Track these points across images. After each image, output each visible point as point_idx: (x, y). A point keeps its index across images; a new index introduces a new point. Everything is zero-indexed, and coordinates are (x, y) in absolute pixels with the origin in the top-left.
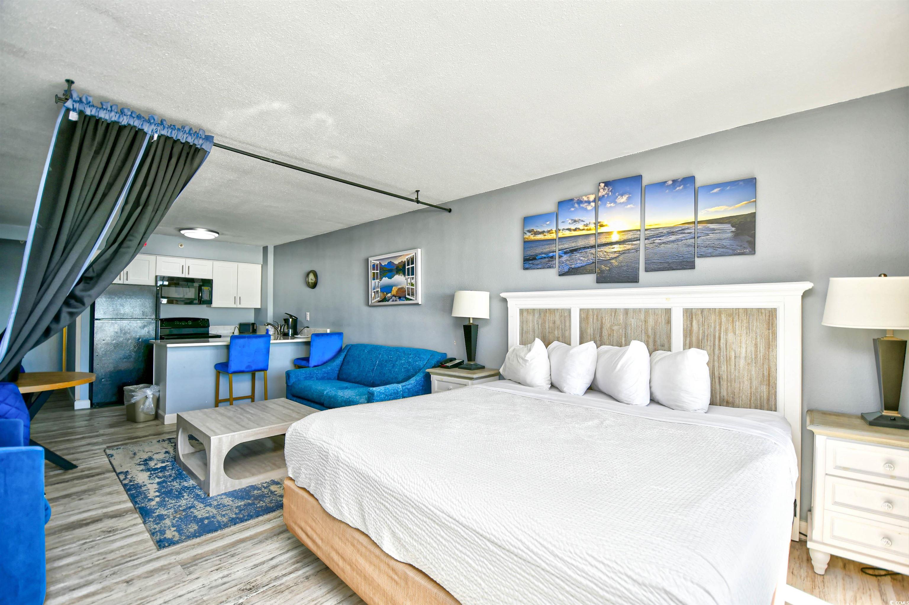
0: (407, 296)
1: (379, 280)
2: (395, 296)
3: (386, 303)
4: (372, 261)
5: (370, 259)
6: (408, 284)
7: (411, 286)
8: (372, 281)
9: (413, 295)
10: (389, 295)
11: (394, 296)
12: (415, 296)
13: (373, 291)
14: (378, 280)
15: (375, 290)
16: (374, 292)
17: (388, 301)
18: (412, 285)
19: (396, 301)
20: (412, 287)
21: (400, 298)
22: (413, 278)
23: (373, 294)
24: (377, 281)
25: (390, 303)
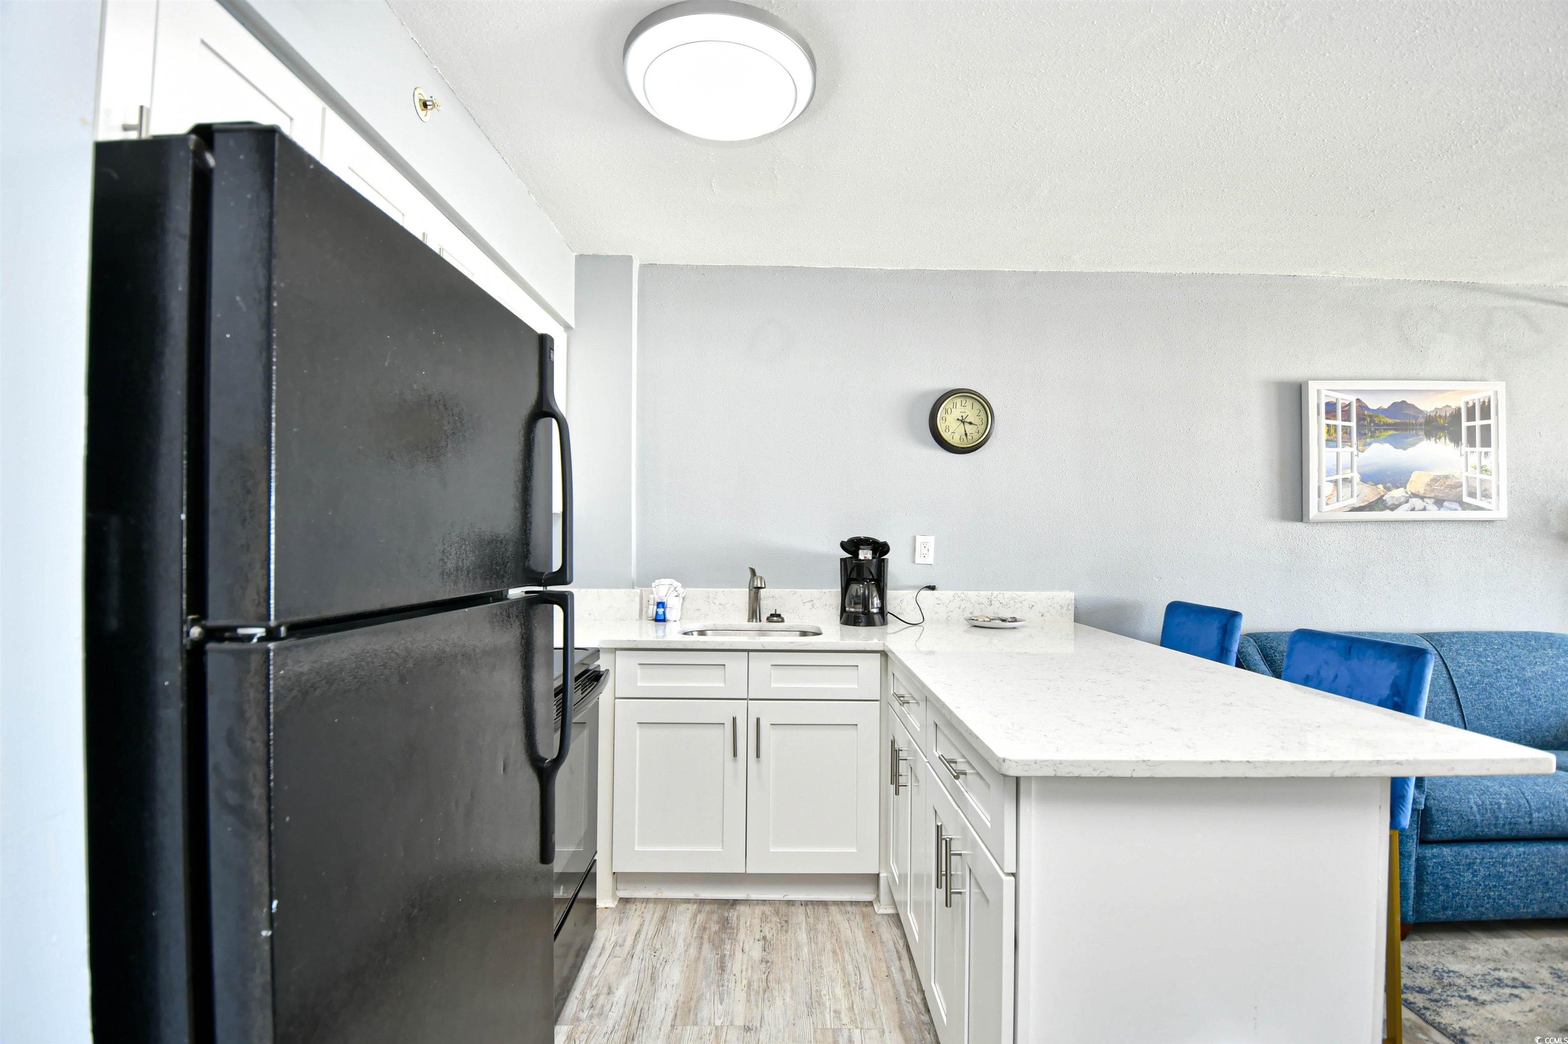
0: (1466, 499)
1: (1354, 449)
2: (1422, 498)
3: (1387, 515)
4: (1324, 393)
5: (1313, 388)
6: (1470, 469)
7: (1481, 472)
8: (1324, 449)
9: (1486, 495)
10: (1398, 494)
11: (1415, 495)
12: (1494, 500)
13: (1324, 479)
14: (1348, 449)
15: (1340, 477)
16: (1336, 482)
17: (1392, 510)
18: (1484, 470)
19: (1424, 509)
20: (1484, 476)
21: (1439, 503)
22: (1486, 453)
23: (1328, 489)
24: (1345, 452)
25: (1402, 513)
